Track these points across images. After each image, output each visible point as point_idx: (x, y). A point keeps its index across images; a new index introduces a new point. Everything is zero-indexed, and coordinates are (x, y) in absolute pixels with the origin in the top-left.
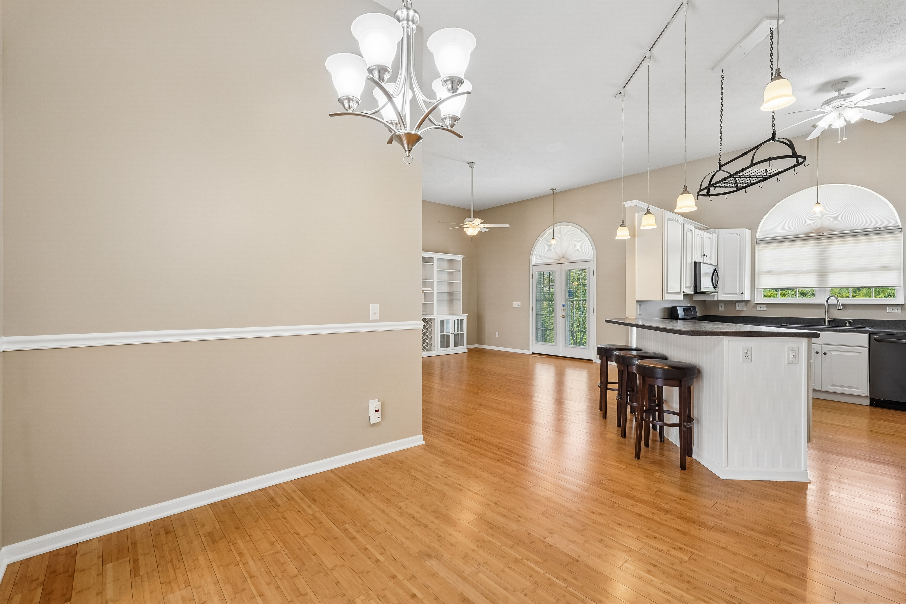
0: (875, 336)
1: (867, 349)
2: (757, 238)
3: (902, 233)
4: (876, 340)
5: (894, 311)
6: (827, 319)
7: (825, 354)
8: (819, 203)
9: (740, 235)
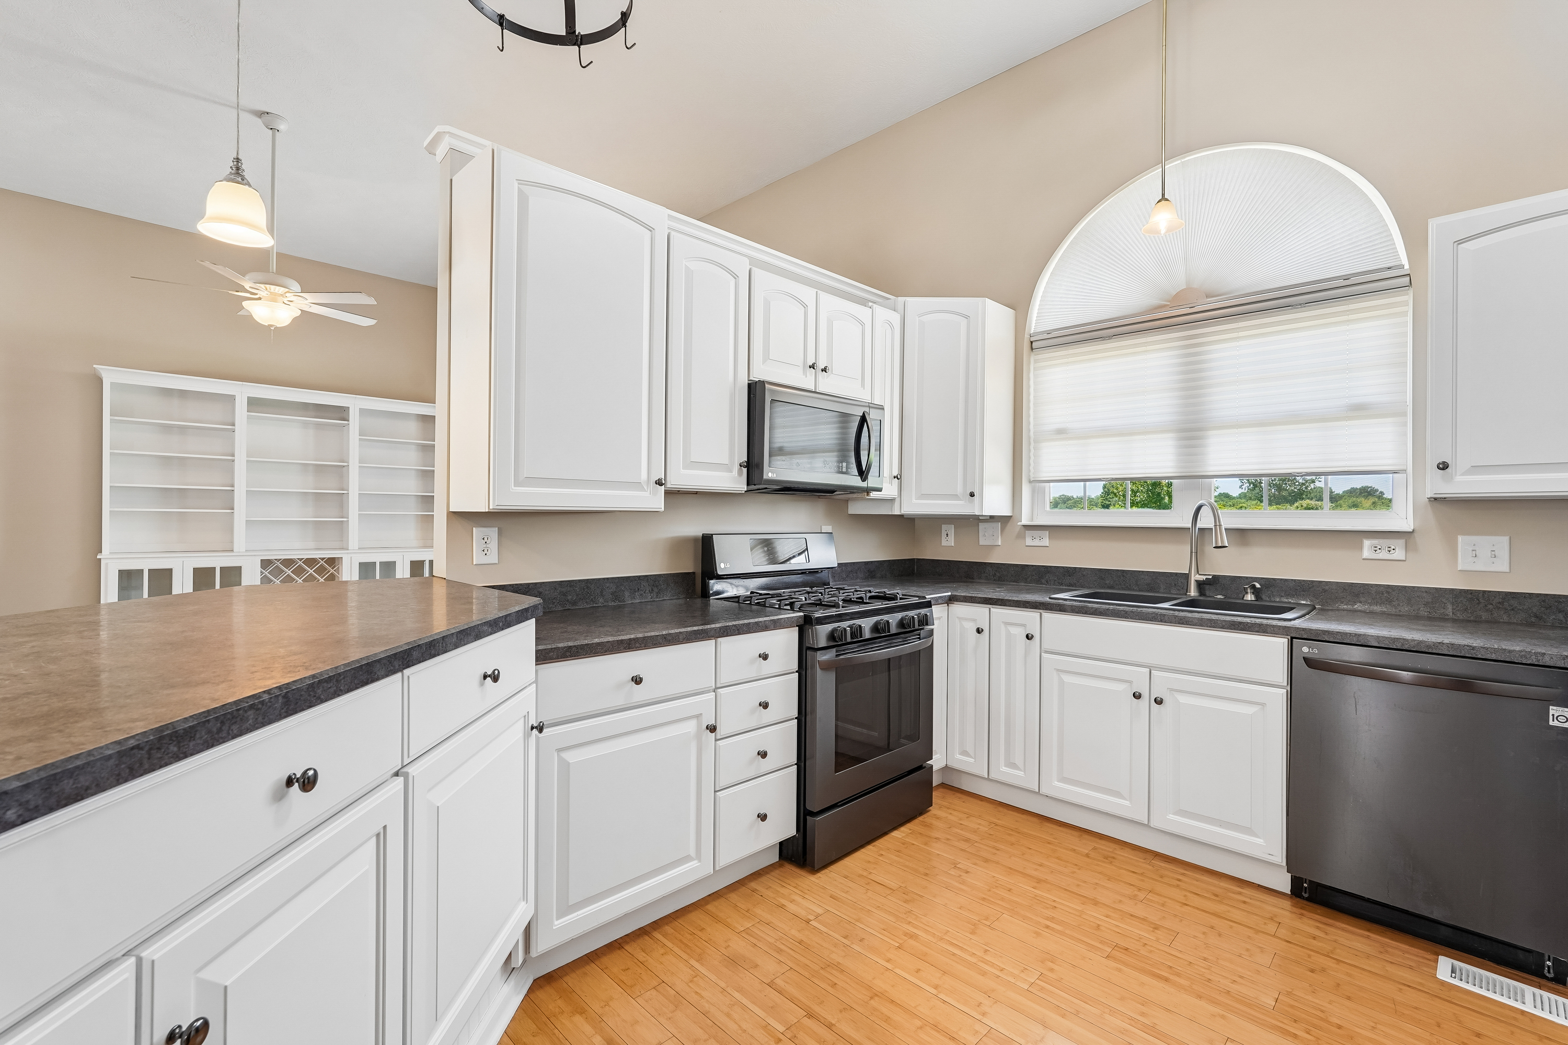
0: (1305, 649)
1: (1281, 695)
2: (1032, 332)
3: (1411, 292)
4: (1310, 662)
5: (1383, 555)
6: (1194, 577)
7: (1159, 701)
8: (1167, 200)
9: (967, 317)
